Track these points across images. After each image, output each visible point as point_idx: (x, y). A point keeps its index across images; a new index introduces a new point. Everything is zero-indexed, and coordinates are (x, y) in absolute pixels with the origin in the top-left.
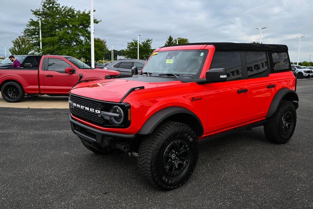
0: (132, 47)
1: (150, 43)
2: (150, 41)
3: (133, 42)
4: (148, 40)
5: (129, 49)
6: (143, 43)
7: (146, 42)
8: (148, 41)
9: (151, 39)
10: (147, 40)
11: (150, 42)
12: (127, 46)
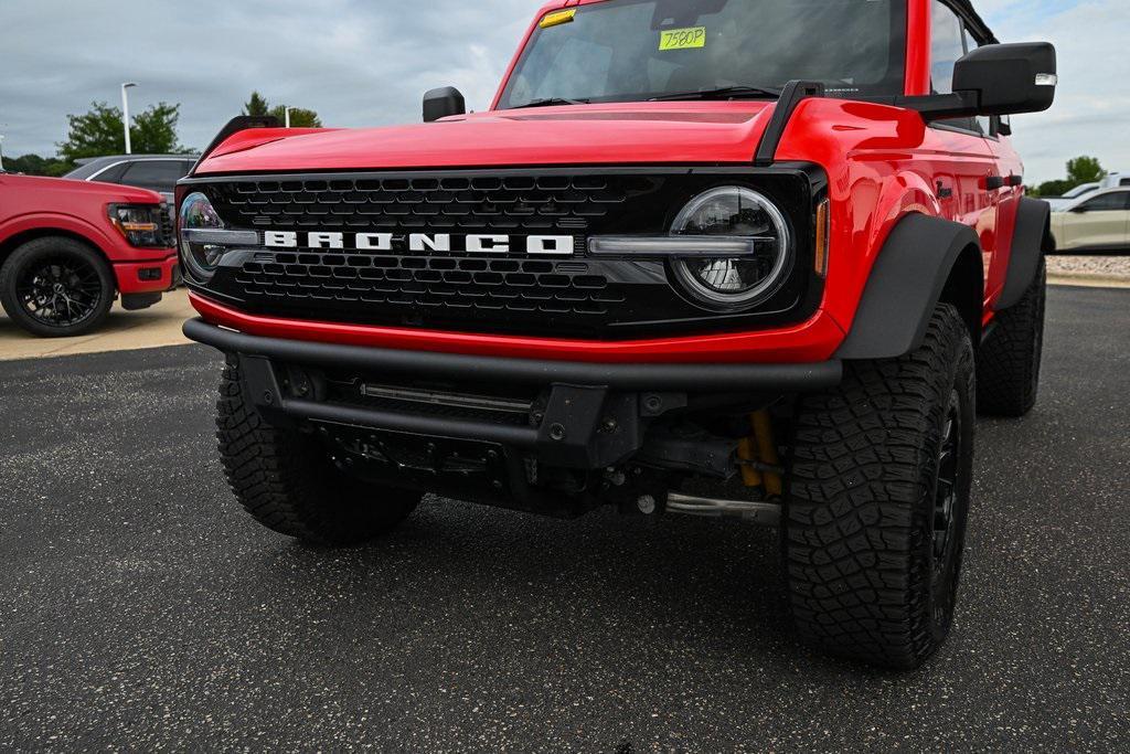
0: (93, 134)
1: (171, 122)
2: (169, 112)
3: (98, 113)
4: (162, 108)
5: (77, 143)
6: (139, 120)
7: (152, 114)
8: (162, 112)
9: (174, 105)
10: (157, 107)
11: (171, 116)
12: (72, 130)
